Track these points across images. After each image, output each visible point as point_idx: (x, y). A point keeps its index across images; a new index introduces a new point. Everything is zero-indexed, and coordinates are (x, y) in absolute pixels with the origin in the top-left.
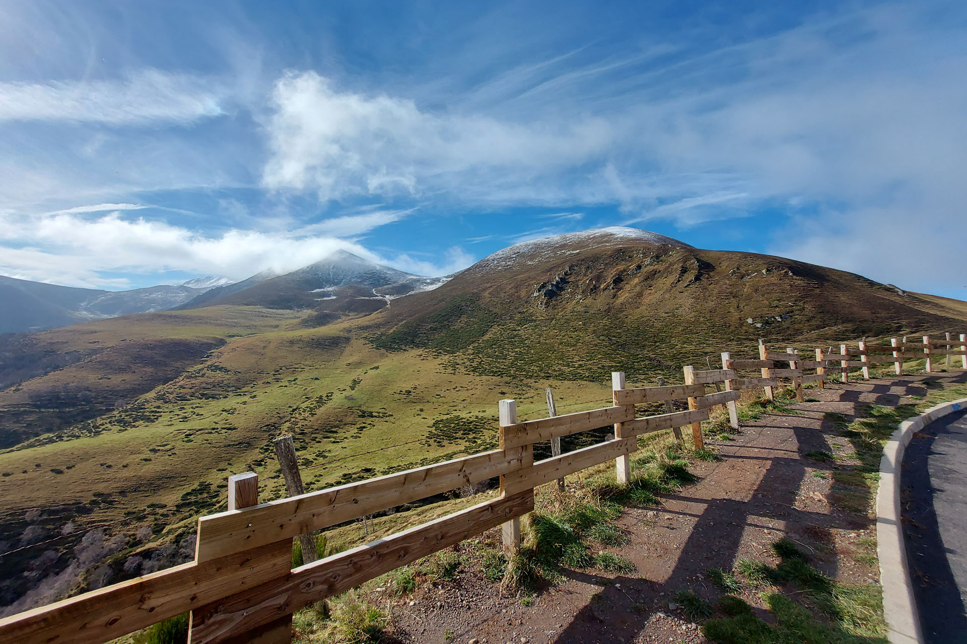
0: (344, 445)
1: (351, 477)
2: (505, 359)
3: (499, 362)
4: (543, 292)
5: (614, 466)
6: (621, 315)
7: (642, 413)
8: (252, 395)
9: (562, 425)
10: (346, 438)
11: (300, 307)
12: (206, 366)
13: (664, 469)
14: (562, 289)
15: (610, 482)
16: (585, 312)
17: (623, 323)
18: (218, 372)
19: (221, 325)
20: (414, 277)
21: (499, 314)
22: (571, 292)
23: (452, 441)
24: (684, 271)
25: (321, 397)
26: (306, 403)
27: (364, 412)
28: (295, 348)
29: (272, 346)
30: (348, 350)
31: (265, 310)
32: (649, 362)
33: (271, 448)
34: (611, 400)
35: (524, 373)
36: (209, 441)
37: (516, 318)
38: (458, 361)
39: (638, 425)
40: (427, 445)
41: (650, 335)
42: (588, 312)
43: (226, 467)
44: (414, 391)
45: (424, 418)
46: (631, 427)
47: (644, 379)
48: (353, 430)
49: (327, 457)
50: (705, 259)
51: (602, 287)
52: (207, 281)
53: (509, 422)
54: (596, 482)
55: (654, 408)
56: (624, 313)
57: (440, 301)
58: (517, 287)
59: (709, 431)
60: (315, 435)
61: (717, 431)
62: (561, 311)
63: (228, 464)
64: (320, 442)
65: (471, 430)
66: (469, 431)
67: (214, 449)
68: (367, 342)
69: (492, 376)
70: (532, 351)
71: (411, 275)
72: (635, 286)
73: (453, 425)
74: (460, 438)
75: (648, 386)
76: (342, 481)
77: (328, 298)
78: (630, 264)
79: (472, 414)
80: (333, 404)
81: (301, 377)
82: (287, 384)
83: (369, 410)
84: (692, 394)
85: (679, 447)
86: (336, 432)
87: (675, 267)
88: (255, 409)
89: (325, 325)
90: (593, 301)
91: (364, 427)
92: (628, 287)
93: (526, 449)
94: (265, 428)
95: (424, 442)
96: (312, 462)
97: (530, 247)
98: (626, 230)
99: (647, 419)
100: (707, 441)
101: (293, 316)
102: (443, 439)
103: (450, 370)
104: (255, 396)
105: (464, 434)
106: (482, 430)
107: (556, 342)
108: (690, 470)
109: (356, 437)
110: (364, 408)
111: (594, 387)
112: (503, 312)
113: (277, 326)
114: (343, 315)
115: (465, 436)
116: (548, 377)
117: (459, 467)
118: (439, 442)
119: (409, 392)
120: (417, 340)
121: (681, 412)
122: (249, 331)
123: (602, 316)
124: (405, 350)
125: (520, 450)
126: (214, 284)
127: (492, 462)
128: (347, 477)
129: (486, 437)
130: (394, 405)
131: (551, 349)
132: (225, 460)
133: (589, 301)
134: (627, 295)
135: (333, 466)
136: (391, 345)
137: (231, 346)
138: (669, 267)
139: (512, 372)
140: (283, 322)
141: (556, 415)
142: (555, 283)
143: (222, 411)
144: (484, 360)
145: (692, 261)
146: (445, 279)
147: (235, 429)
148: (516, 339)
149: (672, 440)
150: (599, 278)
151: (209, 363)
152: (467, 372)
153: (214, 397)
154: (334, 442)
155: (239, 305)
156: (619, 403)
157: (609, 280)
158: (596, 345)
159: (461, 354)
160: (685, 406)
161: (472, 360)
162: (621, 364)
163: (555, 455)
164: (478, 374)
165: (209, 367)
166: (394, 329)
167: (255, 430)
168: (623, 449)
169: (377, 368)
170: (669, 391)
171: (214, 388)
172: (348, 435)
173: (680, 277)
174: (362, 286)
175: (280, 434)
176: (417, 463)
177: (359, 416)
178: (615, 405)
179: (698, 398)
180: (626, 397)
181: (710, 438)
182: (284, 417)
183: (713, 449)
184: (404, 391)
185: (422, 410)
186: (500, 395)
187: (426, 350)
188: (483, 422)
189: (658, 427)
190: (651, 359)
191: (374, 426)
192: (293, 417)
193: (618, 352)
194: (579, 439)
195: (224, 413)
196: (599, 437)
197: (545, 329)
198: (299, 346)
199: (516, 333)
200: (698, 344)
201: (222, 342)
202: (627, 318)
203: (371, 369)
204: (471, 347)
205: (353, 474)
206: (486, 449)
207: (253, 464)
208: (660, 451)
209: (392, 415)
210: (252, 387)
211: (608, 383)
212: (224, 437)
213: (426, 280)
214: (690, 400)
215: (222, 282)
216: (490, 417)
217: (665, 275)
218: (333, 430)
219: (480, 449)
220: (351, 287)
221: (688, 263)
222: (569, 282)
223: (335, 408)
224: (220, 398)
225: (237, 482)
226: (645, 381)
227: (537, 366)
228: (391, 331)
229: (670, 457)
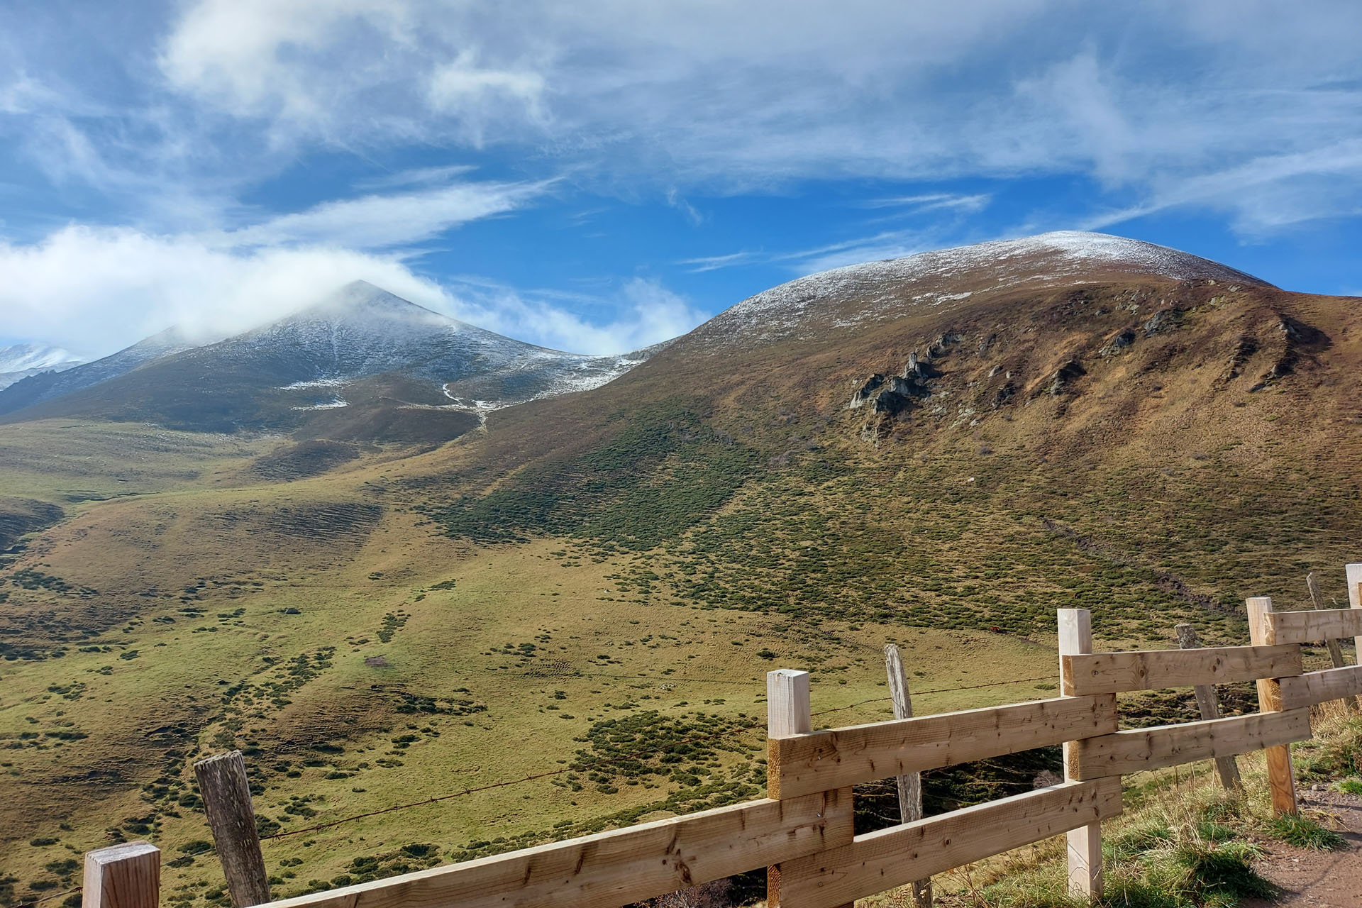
0: (357, 783)
1: (376, 867)
2: (774, 566)
3: (759, 575)
4: (874, 397)
5: (1060, 855)
6: (1079, 461)
7: (1131, 720)
8: (126, 651)
9: (929, 742)
10: (365, 765)
11: (256, 425)
12: (12, 574)
13: (1191, 864)
14: (924, 391)
15: (1051, 895)
16: (985, 453)
17: (1086, 481)
18: (42, 589)
19: (51, 470)
20: (549, 357)
21: (762, 453)
22: (947, 401)
23: (637, 779)
24: (1249, 349)
25: (303, 660)
26: (265, 673)
27: (412, 699)
28: (240, 531)
29: (179, 525)
30: (376, 538)
31: (162, 433)
32: (1152, 586)
33: (171, 788)
34: (1051, 683)
35: (822, 604)
36: (14, 767)
37: (804, 463)
38: (655, 571)
39: (1126, 747)
40: (570, 787)
41: (1156, 515)
42: (990, 452)
43: (57, 835)
44: (543, 645)
45: (566, 717)
46: (1107, 752)
47: (1139, 630)
48: (384, 746)
49: (314, 814)
50: (1305, 319)
51: (1029, 388)
52: (17, 357)
53: (793, 729)
54: (1012, 894)
55: (1163, 708)
56: (1088, 456)
57: (613, 417)
58: (808, 386)
59: (1311, 770)
60: (286, 758)
61: (1333, 768)
62: (922, 449)
63: (63, 827)
64: (296, 775)
65: (684, 751)
66: (680, 752)
67: (25, 788)
68: (425, 519)
69: (742, 609)
70: (845, 549)
71: (542, 349)
72: (1117, 388)
73: (639, 736)
74: (658, 772)
75: (1151, 648)
76: (353, 876)
77: (326, 406)
78: (1105, 328)
79: (687, 708)
80: (334, 676)
81: (254, 605)
82: (216, 623)
83: (427, 693)
84: (1267, 670)
85: (1232, 809)
86: (339, 750)
87: (1226, 337)
88: (133, 687)
89: (318, 474)
90: (1005, 423)
91: (412, 739)
92: (1098, 389)
93: (836, 800)
94: (157, 737)
95: (564, 778)
96: (277, 826)
97: (843, 282)
98: (1096, 241)
99: (1148, 734)
100: (1307, 795)
101: (236, 450)
102: (614, 772)
103: (634, 593)
104: (133, 654)
105: (668, 761)
106: (713, 750)
107: (906, 528)
108: (1261, 868)
109: (390, 764)
110: (412, 689)
111: (1005, 648)
112: (771, 446)
113: (192, 476)
114: (365, 449)
115: (670, 766)
116: (886, 616)
117: (665, 840)
118: (604, 780)
119: (528, 649)
120: (553, 515)
121: (1238, 718)
122: (122, 488)
123: (1029, 463)
124: (522, 540)
125: (821, 802)
126: (33, 365)
127: (750, 831)
128: (366, 866)
129: (724, 769)
130: (487, 680)
131: (894, 544)
132: (55, 817)
133: (995, 423)
134: (1096, 409)
135: (330, 837)
136: (486, 526)
137: (76, 524)
138: (1208, 337)
139: (792, 601)
140: (210, 466)
141: (910, 715)
142: (905, 376)
143: (51, 690)
144: (721, 568)
145: (1271, 323)
146: (625, 362)
147: (80, 736)
148: (805, 516)
149: (1212, 789)
150: (1020, 367)
151: (19, 567)
152: (678, 599)
153: (29, 654)
154: (334, 777)
155: (96, 419)
156: (1075, 689)
157: (1049, 369)
158: (1012, 539)
159: (663, 551)
160: (1249, 702)
161: (690, 568)
162: (1078, 590)
163: (908, 820)
164: (705, 603)
165: (18, 579)
166: (496, 485)
167: (130, 741)
168: (1086, 809)
169: (449, 585)
170: (1207, 662)
171: (31, 632)
172: (370, 757)
173: (1236, 365)
174: (414, 376)
175: (196, 751)
176: (547, 833)
177: (400, 710)
178: (1067, 693)
179: (1284, 683)
180: (1095, 672)
181: (1314, 787)
182: (207, 708)
183: (1322, 818)
184: (516, 645)
185: (560, 696)
186: (760, 660)
187: (576, 541)
188: (715, 729)
189: (1176, 756)
190: (1156, 579)
191: (437, 734)
192: (231, 710)
193: (1069, 556)
194: (964, 781)
195: (55, 695)
196: (1018, 778)
197: (877, 491)
198: (251, 526)
199: (803, 500)
200: (1282, 542)
201: (51, 515)
202: (1094, 468)
203: (435, 588)
204: (689, 534)
205: (382, 859)
206: (722, 802)
207: (126, 829)
208: (1181, 818)
209: (483, 708)
210: (126, 631)
211: (1045, 638)
212: (53, 757)
213: (578, 362)
214: (1263, 688)
215: (55, 360)
216: (735, 717)
217: (1197, 360)
218: (333, 743)
219: (708, 800)
220: (385, 378)
221: (1260, 330)
222: (940, 375)
223: (337, 689)
224: (46, 657)
225: (104, 867)
226: (1140, 635)
227: (857, 589)
228: (488, 491)
229: (1207, 835)
